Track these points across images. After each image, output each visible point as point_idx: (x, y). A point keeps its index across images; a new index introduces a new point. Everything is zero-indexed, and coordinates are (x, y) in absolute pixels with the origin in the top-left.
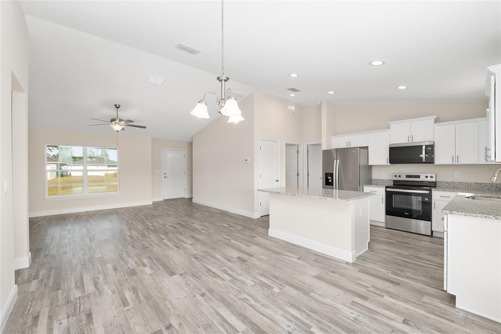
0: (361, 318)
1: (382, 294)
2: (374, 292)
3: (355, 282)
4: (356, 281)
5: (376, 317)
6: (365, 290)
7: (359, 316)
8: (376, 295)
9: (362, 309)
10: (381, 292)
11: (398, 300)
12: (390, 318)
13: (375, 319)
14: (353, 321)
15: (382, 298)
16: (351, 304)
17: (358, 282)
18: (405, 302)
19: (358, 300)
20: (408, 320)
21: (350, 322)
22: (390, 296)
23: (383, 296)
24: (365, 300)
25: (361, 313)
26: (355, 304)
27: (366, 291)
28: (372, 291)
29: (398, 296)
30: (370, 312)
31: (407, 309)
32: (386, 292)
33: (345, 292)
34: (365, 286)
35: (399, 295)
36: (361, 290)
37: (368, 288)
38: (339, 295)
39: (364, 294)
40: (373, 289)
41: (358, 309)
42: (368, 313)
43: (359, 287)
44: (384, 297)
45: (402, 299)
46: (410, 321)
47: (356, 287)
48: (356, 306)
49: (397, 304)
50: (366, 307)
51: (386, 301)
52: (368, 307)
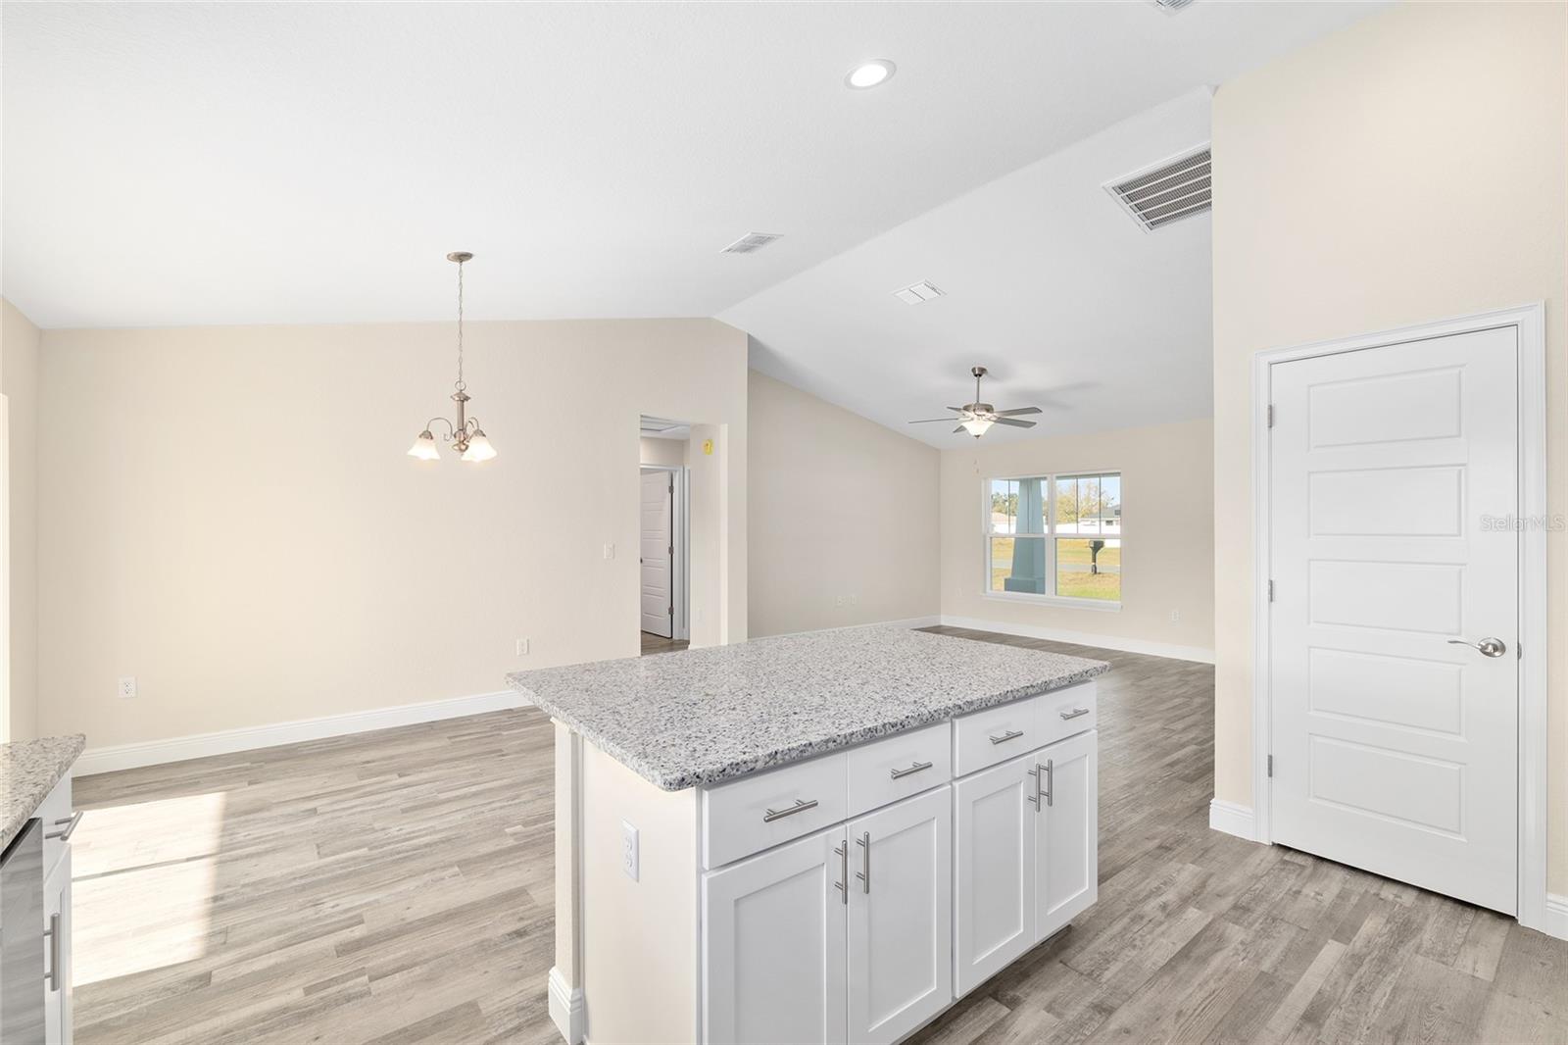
0: (309, 913)
1: (315, 997)
2: (343, 982)
3: (426, 961)
4: (425, 968)
5: (282, 937)
6: (370, 964)
7: (316, 914)
8: (326, 979)
9: (327, 925)
10: (322, 999)
11: (255, 1019)
12: (248, 959)
13: (279, 932)
14: (318, 900)
15: (307, 985)
16: (360, 915)
17: (418, 970)
18: (232, 1031)
19: (358, 932)
20: (197, 988)
21: (322, 895)
22: (285, 1010)
23: (308, 991)
24: (341, 945)
25: (318, 919)
26: (353, 922)
27: (366, 966)
28: (352, 978)
29: (263, 1031)
30: (302, 933)
31: (216, 1014)
32: (311, 1012)
33: (404, 922)
34: (385, 975)
35: (262, 1037)
36: (381, 957)
37: (371, 980)
38: (408, 908)
39: (361, 954)
40: (353, 987)
41: (334, 920)
42: (304, 929)
43: (395, 960)
44: (302, 990)
45: (242, 1031)
46: (192, 990)
47: (404, 952)
48: (344, 920)
49: (248, 1005)
50: (321, 936)
51: (286, 986)
52: (316, 940)
